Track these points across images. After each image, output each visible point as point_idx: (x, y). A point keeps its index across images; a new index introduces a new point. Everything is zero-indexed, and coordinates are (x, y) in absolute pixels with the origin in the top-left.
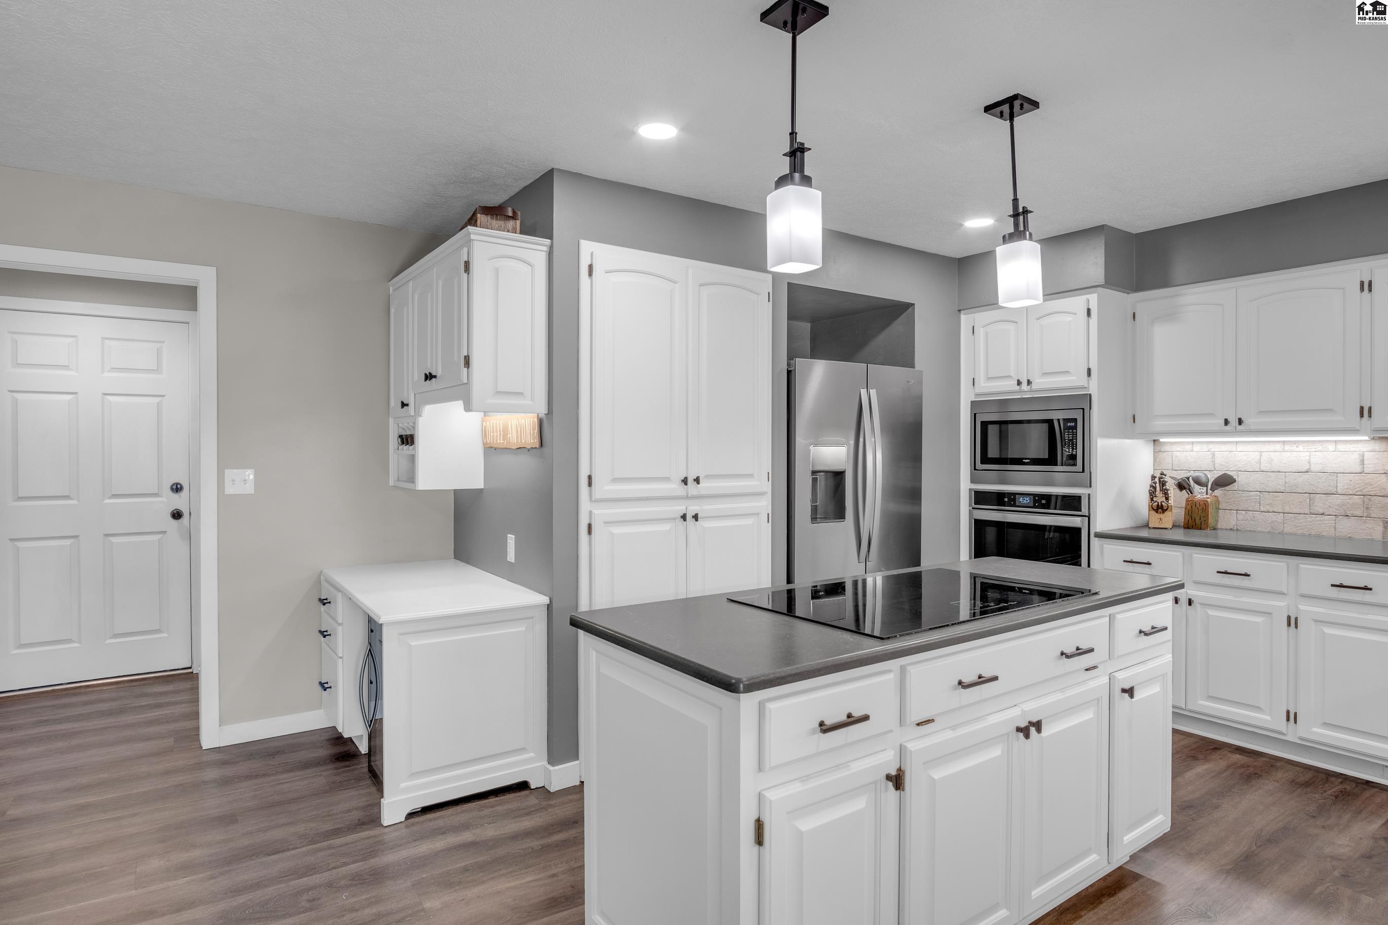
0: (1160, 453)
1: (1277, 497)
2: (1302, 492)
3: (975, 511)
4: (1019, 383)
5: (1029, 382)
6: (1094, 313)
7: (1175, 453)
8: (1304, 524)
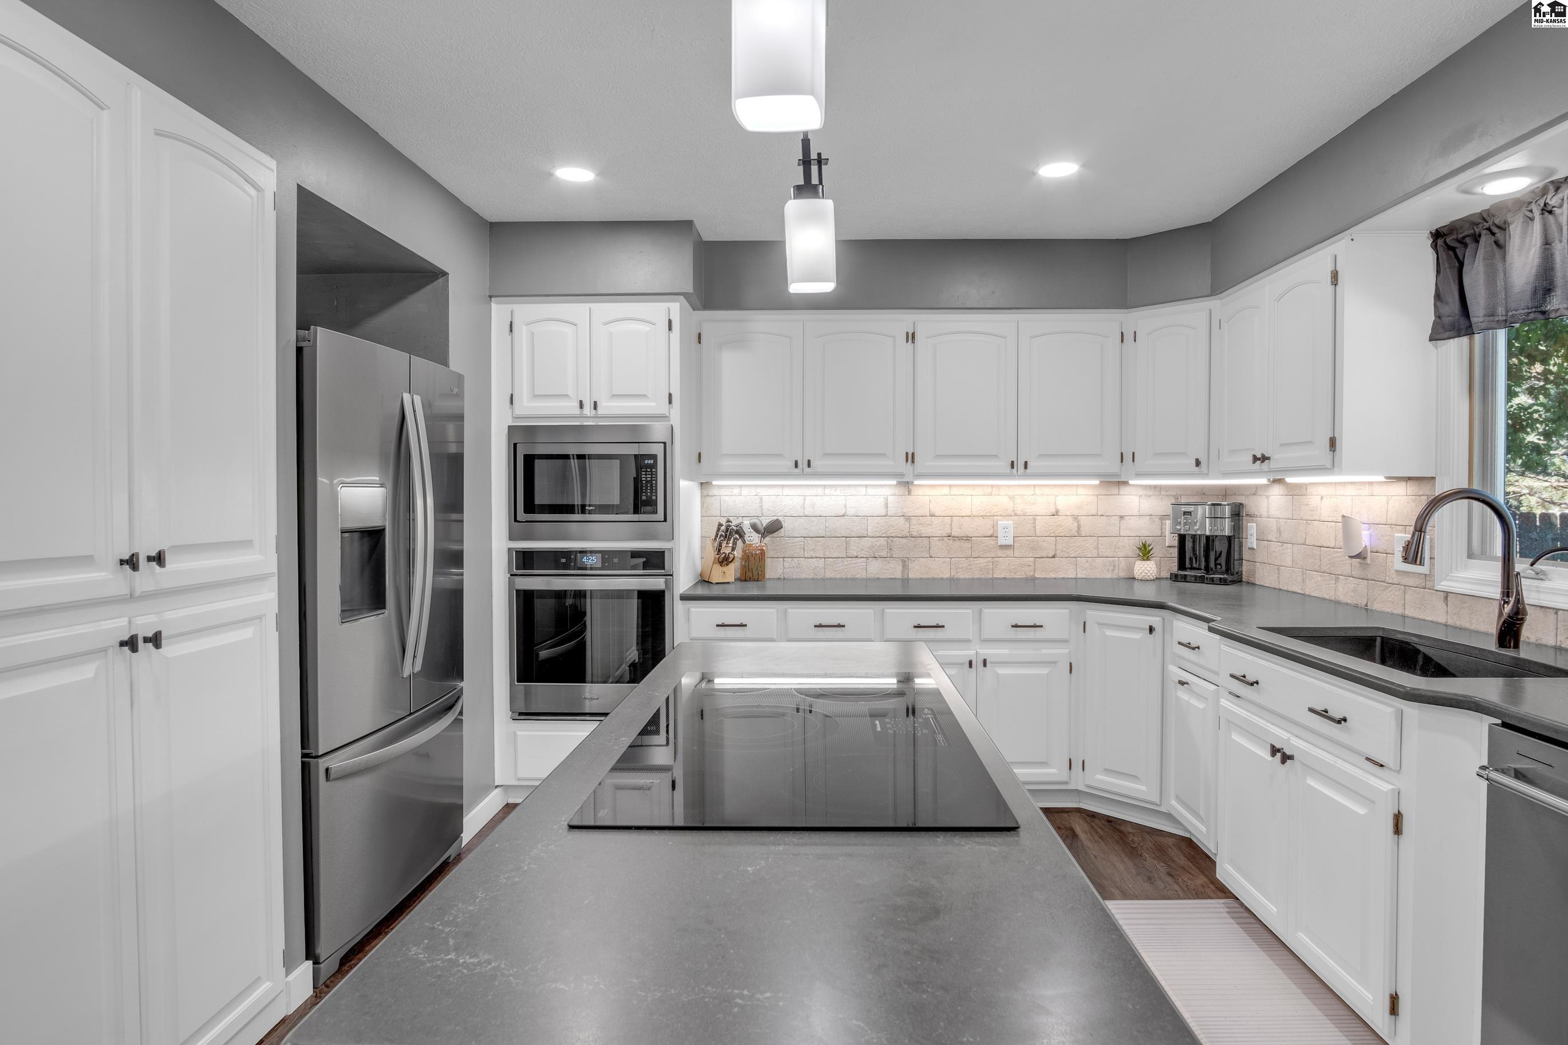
0: (708, 497)
1: (819, 542)
2: (839, 536)
3: (518, 579)
4: (581, 405)
5: (595, 406)
6: (676, 325)
7: (723, 497)
8: (842, 568)
